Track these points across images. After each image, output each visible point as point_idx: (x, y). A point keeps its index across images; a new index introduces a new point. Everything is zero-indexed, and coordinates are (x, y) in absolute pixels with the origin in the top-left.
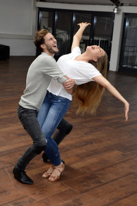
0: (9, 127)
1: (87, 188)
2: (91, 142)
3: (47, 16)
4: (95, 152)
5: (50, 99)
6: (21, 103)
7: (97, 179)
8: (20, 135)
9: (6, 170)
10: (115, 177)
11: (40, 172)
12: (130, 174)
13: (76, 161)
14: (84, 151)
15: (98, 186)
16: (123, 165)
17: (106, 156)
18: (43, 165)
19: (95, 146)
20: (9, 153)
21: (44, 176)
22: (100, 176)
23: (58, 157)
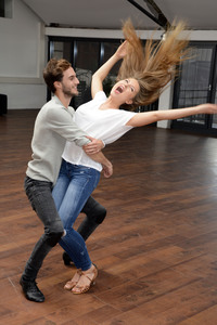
0: (10, 214)
1: (132, 303)
2: (134, 234)
3: (62, 49)
4: (142, 249)
5: (68, 171)
6: (28, 173)
7: (146, 289)
8: (28, 227)
9: (9, 279)
10: (173, 286)
11: (60, 281)
12: (196, 280)
13: (114, 264)
14: (125, 248)
15: (148, 300)
16: (185, 267)
17: (159, 254)
18: (65, 271)
19: (141, 240)
20: (13, 254)
21: (67, 286)
22: (151, 285)
23: (86, 256)
